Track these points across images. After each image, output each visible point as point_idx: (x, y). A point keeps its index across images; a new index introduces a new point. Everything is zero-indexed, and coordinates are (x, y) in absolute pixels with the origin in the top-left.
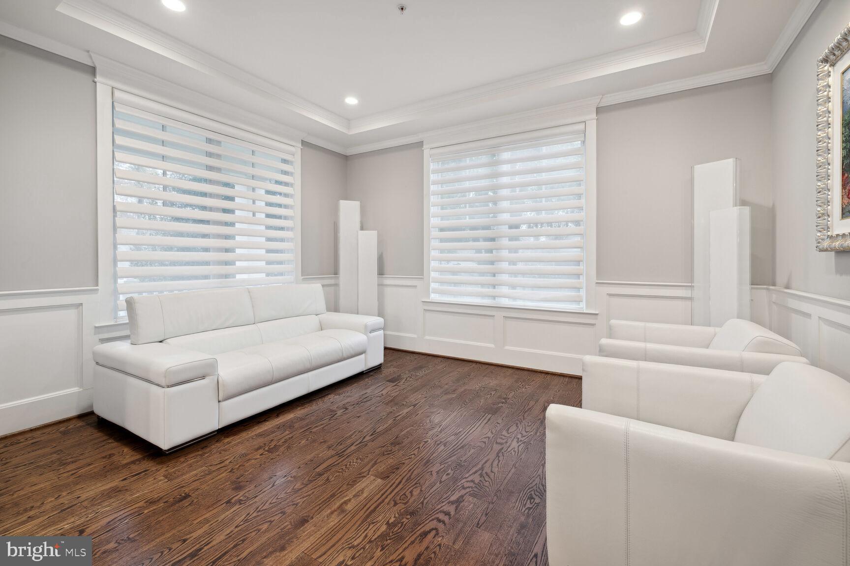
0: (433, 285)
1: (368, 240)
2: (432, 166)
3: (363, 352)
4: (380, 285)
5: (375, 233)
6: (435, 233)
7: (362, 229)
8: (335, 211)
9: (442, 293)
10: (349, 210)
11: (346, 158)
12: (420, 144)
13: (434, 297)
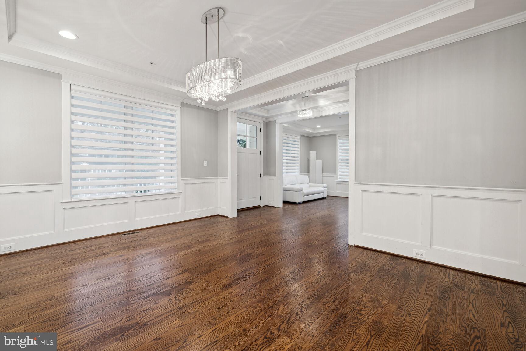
0: (339, 176)
1: (319, 163)
2: (339, 141)
3: (323, 193)
4: (322, 176)
5: (321, 161)
6: (340, 161)
7: (317, 159)
8: (309, 155)
9: (342, 178)
10: (313, 154)
11: (310, 137)
12: (336, 135)
13: (340, 180)
